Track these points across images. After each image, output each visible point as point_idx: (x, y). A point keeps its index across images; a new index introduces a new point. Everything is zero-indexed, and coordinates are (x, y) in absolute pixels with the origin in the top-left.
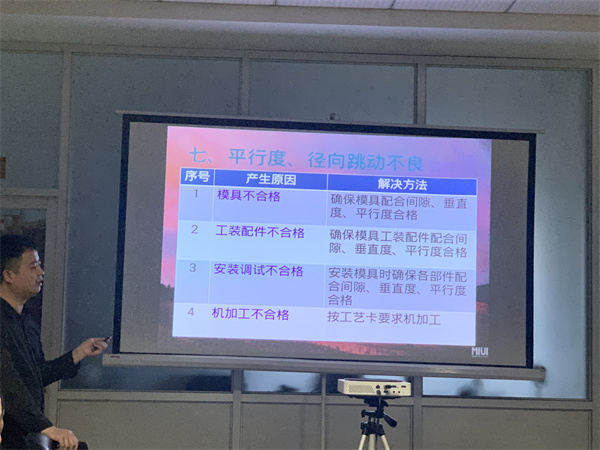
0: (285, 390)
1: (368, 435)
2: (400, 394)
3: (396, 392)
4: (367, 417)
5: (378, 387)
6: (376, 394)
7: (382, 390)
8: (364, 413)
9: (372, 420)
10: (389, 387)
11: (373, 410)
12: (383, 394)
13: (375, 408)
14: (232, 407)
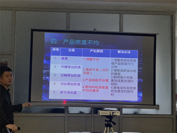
0: (81, 113)
1: (107, 127)
2: (117, 115)
3: (116, 114)
4: (107, 122)
5: (110, 113)
6: (109, 115)
7: (111, 114)
8: (106, 121)
9: (108, 123)
10: (113, 113)
11: (108, 120)
12: (112, 115)
13: (109, 119)
14: (65, 118)
